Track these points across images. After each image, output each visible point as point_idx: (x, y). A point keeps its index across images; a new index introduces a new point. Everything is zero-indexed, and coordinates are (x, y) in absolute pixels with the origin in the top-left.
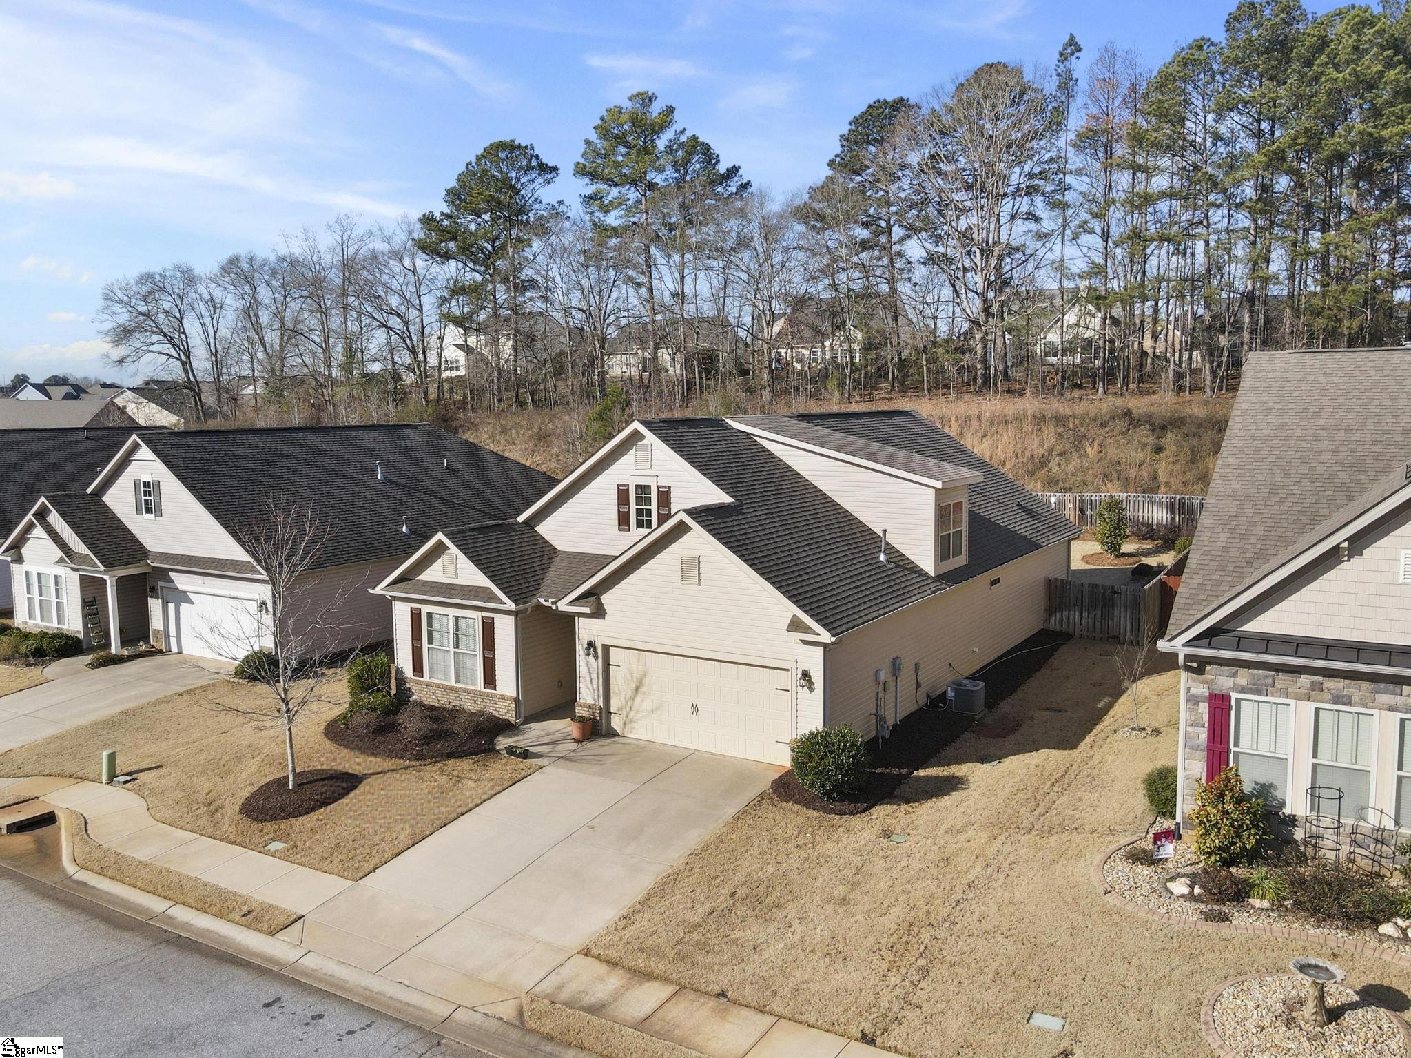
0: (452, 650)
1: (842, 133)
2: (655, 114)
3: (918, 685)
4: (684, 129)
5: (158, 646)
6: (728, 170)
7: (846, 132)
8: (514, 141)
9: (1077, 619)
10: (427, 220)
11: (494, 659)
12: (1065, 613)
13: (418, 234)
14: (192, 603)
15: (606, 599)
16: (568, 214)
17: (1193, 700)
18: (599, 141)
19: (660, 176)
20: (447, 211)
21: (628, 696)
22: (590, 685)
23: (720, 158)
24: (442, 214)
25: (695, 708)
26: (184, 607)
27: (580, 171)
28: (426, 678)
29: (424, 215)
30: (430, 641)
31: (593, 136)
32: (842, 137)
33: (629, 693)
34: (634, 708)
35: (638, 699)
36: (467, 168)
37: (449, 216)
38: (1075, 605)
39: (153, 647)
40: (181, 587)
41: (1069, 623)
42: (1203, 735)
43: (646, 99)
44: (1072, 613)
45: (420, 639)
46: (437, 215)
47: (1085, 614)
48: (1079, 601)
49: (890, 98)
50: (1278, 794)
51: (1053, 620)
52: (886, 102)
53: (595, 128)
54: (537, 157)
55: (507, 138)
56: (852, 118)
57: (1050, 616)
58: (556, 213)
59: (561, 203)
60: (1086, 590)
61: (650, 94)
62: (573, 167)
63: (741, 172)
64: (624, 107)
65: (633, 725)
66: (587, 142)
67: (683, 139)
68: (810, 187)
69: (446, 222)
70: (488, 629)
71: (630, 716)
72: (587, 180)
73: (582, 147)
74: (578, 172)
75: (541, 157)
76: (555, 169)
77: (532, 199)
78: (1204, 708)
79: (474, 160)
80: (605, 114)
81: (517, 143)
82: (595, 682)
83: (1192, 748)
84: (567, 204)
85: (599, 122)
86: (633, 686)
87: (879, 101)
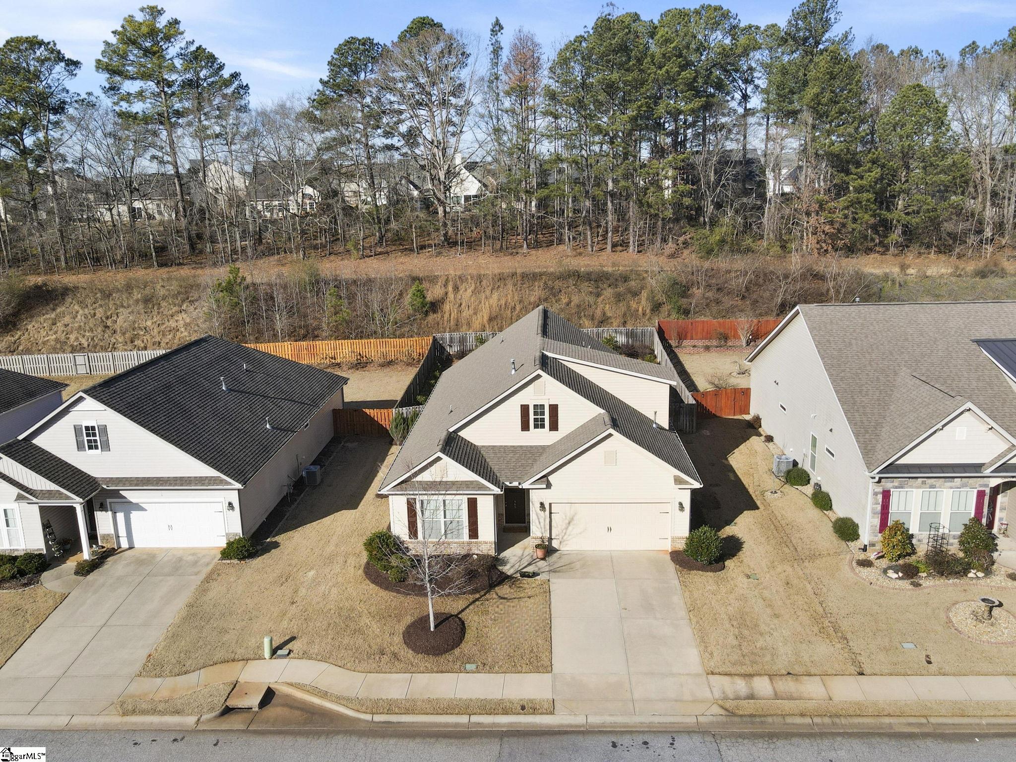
0: (442, 520)
1: (328, 60)
2: (163, 24)
4: (193, 41)
5: (108, 546)
6: (231, 75)
7: (331, 59)
8: (37, 37)
14: (146, 510)
15: (551, 478)
17: (876, 494)
18: (116, 43)
21: (563, 527)
22: (539, 526)
23: (224, 65)
25: (609, 529)
26: (135, 515)
27: (100, 66)
31: (112, 39)
32: (328, 62)
33: (564, 526)
34: (567, 533)
35: (570, 528)
39: (103, 547)
40: (134, 500)
42: (879, 508)
43: (155, 12)
50: (906, 526)
53: (115, 33)
54: (59, 52)
61: (158, 8)
62: (94, 63)
63: (241, 77)
64: (137, 16)
65: (567, 542)
66: (106, 43)
67: (193, 48)
70: (472, 505)
71: (565, 538)
72: (106, 74)
74: (99, 68)
75: (62, 52)
76: (77, 63)
78: (880, 497)
80: (123, 22)
81: (39, 39)
82: (542, 524)
83: (874, 514)
85: (119, 28)
86: (567, 522)
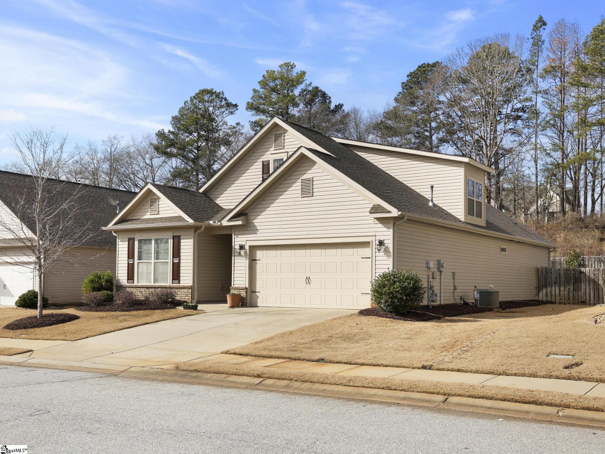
0: (153, 261)
1: (403, 81)
2: (295, 74)
3: (455, 288)
4: (311, 83)
6: (336, 106)
7: (405, 81)
8: (212, 89)
9: (557, 292)
10: (161, 135)
11: (179, 263)
12: (549, 289)
13: (155, 141)
16: (242, 132)
18: (261, 90)
19: (296, 109)
20: (172, 130)
23: (331, 100)
24: (169, 132)
25: (308, 279)
27: (251, 107)
28: (136, 283)
29: (159, 132)
30: (140, 258)
31: (258, 87)
32: (403, 83)
36: (185, 104)
37: (173, 133)
38: (555, 283)
41: (551, 295)
43: (289, 66)
44: (553, 288)
45: (133, 257)
46: (166, 131)
47: (562, 288)
48: (558, 280)
49: (431, 63)
51: (541, 294)
52: (428, 64)
53: (259, 82)
54: (225, 99)
55: (209, 88)
56: (409, 73)
57: (539, 292)
58: (235, 131)
59: (238, 124)
60: (562, 274)
61: (291, 64)
62: (246, 104)
63: (344, 108)
64: (276, 70)
66: (255, 91)
67: (310, 88)
68: (384, 112)
69: (172, 136)
72: (254, 112)
73: (251, 94)
74: (249, 108)
75: (228, 98)
76: (236, 106)
77: (222, 122)
79: (189, 99)
80: (265, 74)
81: (214, 91)
84: (242, 125)
85: (262, 78)
87: (424, 64)
